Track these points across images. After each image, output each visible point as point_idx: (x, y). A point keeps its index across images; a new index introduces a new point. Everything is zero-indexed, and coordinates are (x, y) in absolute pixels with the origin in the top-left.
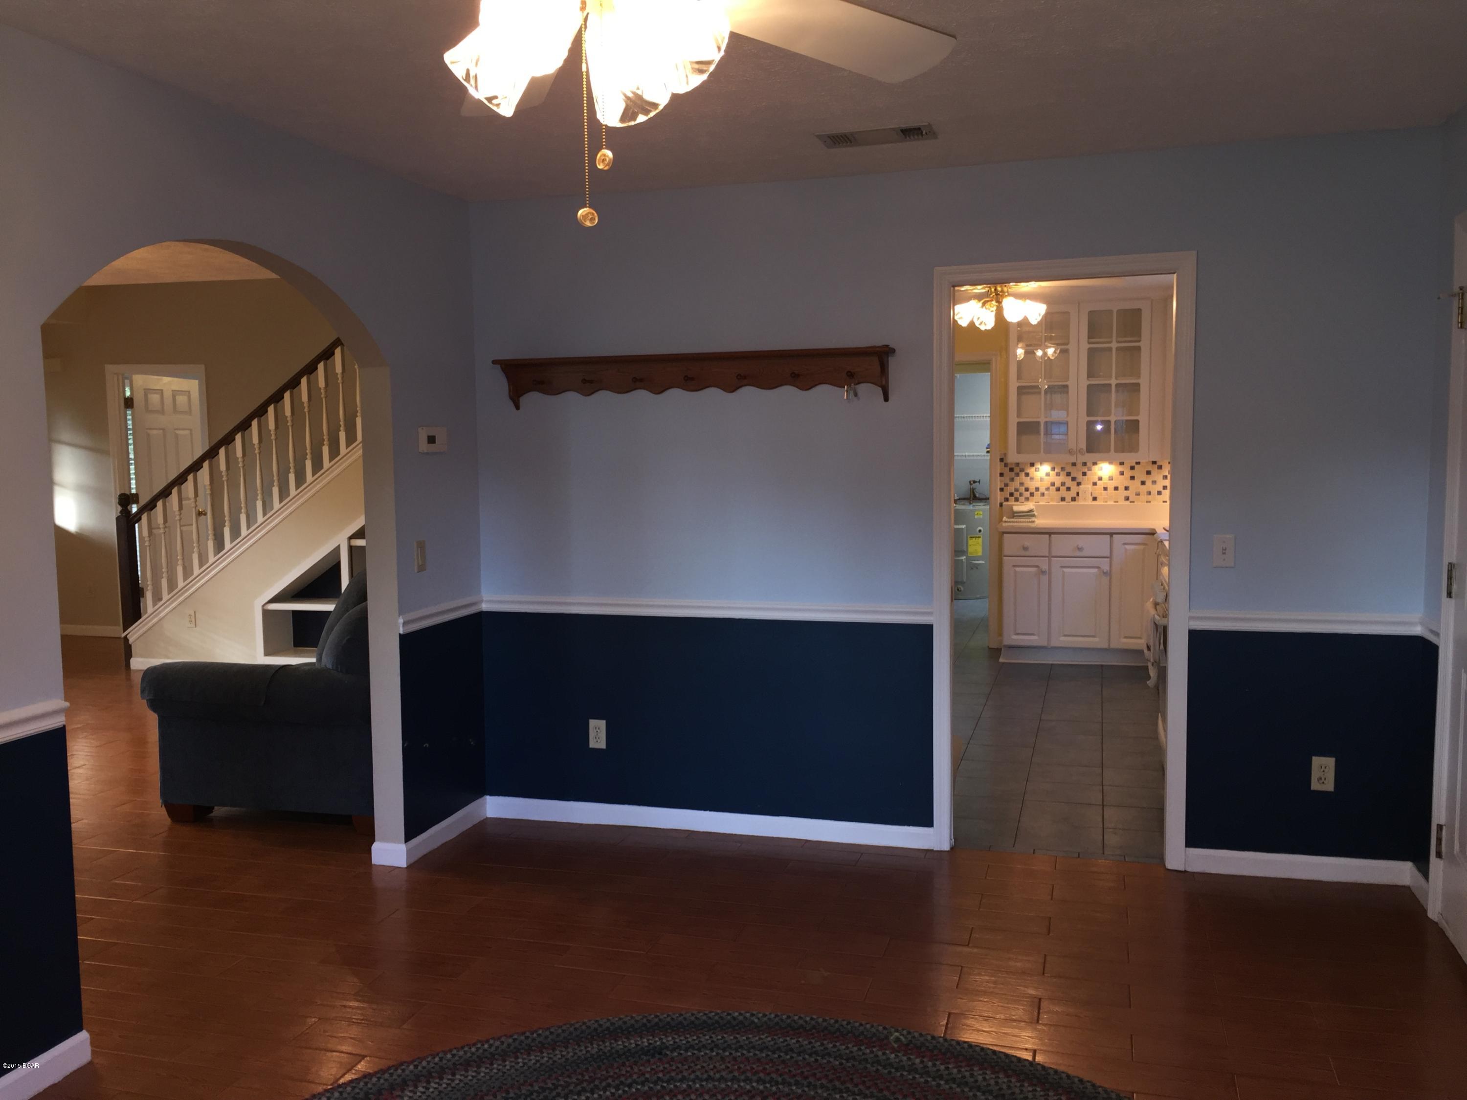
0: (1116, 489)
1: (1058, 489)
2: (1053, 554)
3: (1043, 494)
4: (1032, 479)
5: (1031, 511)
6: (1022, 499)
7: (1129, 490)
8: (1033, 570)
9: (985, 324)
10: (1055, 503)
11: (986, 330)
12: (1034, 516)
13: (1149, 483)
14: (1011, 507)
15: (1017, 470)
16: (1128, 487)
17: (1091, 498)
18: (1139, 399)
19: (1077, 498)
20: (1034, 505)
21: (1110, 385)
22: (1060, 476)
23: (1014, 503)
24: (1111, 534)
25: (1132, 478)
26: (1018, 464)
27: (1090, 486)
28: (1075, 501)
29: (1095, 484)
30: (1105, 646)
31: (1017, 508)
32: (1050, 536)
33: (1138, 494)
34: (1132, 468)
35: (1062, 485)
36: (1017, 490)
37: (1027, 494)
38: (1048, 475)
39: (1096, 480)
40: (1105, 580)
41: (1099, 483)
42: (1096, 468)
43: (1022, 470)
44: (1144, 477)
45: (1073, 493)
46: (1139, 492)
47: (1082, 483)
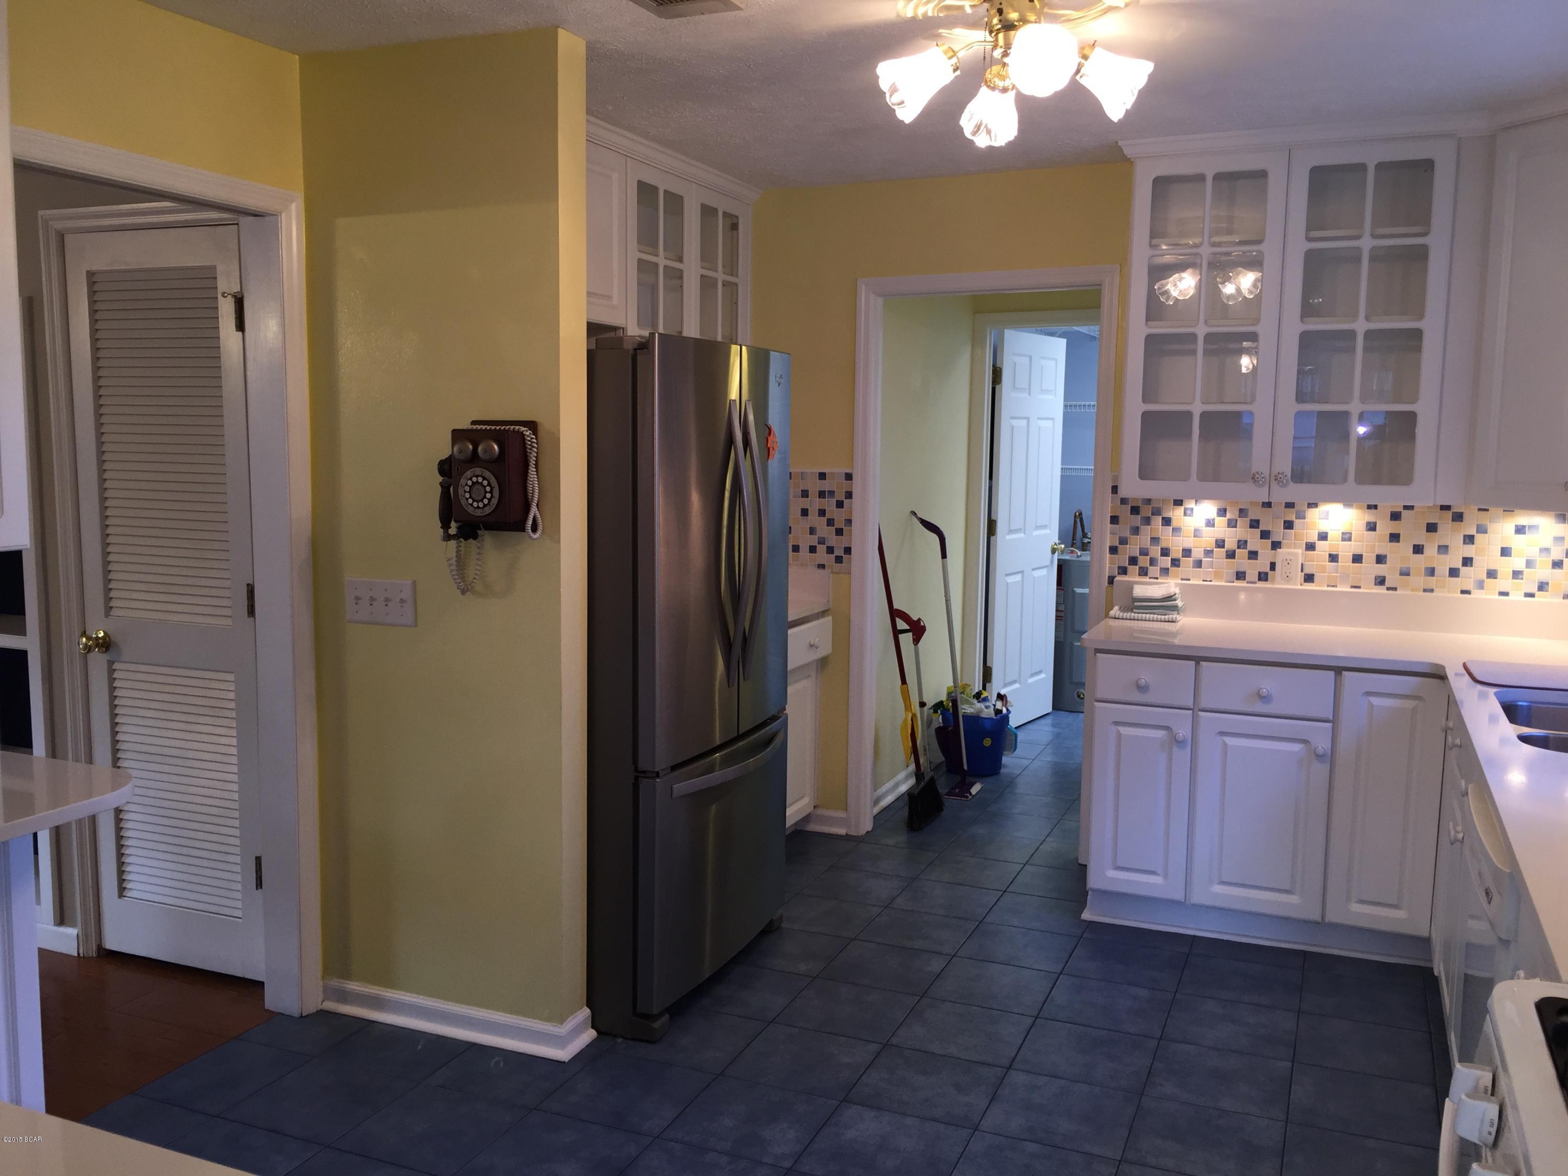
0: (1357, 559)
1: (1231, 555)
2: (1204, 704)
3: (1199, 564)
4: (1177, 530)
5: (1170, 598)
6: (1154, 571)
7: (1385, 563)
8: (1160, 734)
9: (989, 132)
10: (1223, 584)
11: (991, 148)
12: (1175, 608)
13: (1431, 550)
14: (1130, 587)
15: (1146, 511)
16: (1385, 556)
17: (1300, 576)
18: (1418, 366)
19: (1270, 573)
20: (1177, 585)
21: (1352, 334)
22: (1235, 527)
23: (1138, 579)
24: (1339, 669)
25: (1395, 537)
26: (1149, 501)
27: (1300, 551)
28: (1266, 580)
29: (1310, 547)
30: (1316, 917)
31: (1146, 589)
32: (1197, 663)
33: (1405, 573)
34: (1395, 516)
35: (1239, 547)
36: (1144, 552)
37: (1166, 562)
38: (1210, 523)
39: (1314, 537)
40: (1321, 770)
41: (1320, 545)
42: (1314, 515)
43: (1157, 512)
44: (1421, 537)
45: (1262, 564)
46: (1409, 568)
47: (1284, 542)
